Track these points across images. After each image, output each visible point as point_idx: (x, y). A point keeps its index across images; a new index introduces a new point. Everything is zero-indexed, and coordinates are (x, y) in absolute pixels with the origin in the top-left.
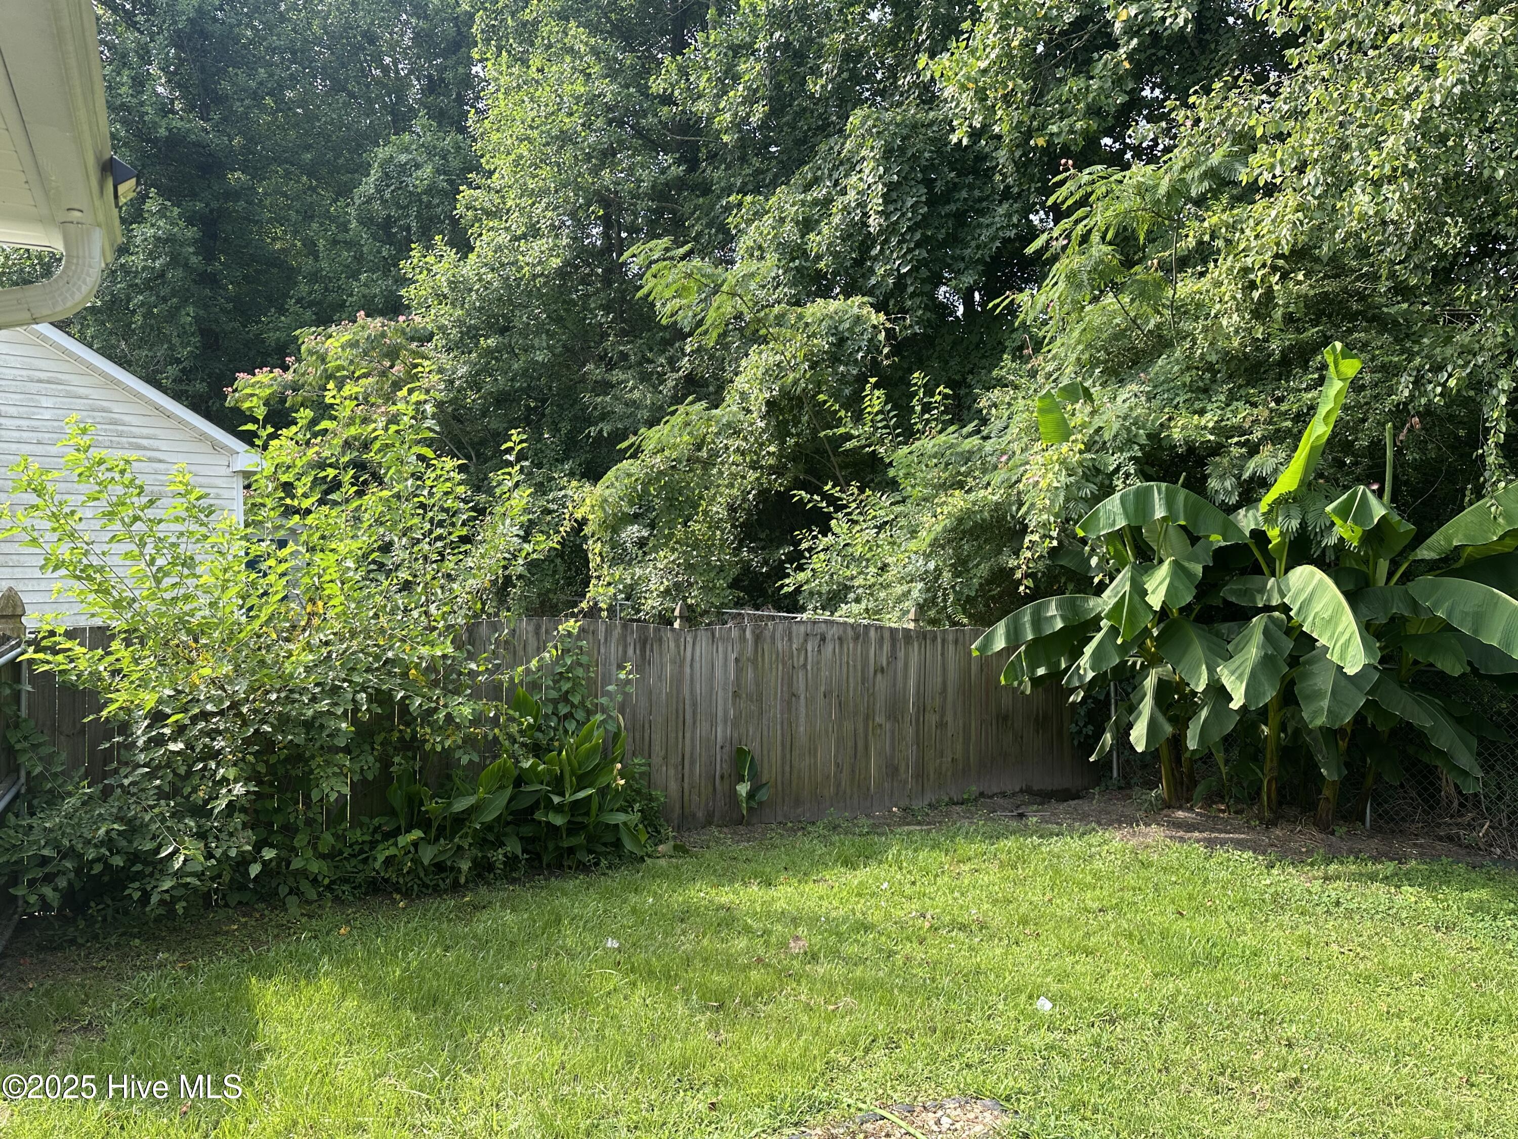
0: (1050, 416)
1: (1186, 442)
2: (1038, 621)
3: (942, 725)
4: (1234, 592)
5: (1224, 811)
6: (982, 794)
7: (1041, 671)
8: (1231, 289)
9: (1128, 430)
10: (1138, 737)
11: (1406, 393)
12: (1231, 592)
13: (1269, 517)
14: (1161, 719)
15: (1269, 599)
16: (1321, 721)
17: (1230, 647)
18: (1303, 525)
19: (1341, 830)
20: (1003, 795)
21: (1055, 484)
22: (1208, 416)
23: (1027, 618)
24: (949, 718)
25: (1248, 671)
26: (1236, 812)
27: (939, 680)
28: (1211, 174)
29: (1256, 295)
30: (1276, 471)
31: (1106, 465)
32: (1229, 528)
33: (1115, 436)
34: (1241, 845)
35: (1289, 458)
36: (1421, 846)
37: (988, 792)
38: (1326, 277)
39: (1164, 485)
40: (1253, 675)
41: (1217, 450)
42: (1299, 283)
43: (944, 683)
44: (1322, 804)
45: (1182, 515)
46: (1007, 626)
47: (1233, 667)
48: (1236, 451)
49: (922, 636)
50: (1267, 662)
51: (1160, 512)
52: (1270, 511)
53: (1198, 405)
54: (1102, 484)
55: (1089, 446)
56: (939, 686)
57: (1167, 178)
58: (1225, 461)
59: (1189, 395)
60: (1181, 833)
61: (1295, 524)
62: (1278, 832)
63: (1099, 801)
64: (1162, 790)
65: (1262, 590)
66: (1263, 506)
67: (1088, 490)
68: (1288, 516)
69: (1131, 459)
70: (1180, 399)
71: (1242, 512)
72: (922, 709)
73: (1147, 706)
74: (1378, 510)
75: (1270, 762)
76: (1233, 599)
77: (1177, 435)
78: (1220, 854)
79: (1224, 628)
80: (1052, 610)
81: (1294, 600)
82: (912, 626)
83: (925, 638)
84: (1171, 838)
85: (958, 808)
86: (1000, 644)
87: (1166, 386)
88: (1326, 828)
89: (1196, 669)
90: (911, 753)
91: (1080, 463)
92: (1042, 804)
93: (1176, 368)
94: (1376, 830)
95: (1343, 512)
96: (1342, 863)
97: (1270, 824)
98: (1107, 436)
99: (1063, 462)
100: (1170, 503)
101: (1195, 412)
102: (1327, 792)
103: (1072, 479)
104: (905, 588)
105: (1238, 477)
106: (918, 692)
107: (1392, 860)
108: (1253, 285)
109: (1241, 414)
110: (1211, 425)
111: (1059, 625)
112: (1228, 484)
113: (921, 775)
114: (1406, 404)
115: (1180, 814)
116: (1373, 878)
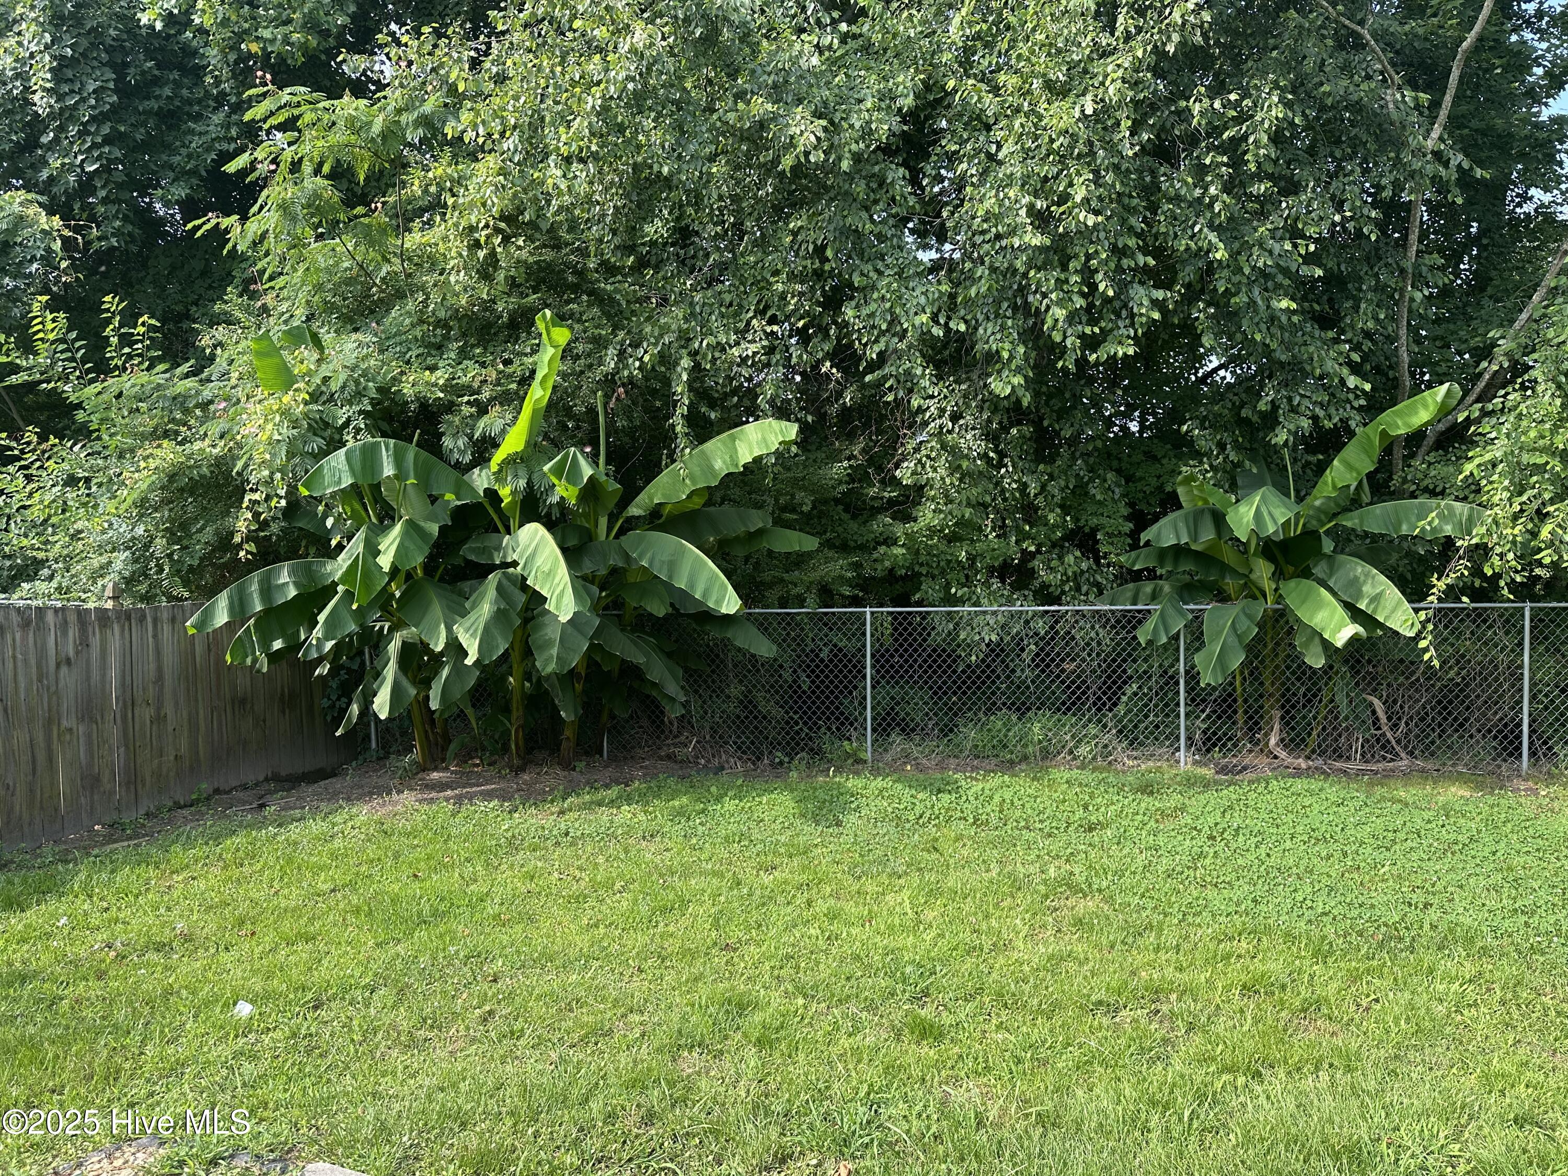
0: (269, 361)
1: (418, 399)
2: (267, 590)
3: (159, 719)
4: (473, 550)
5: (477, 765)
6: (217, 791)
7: (278, 645)
8: (456, 248)
9: (357, 382)
10: (382, 705)
11: (612, 365)
12: (469, 551)
13: (499, 477)
14: (405, 683)
15: (505, 556)
16: (551, 668)
17: (467, 605)
18: (530, 483)
19: (581, 765)
20: (244, 787)
21: (276, 437)
22: (439, 373)
23: (254, 587)
24: (169, 709)
25: (481, 627)
26: (490, 765)
27: (152, 666)
28: (425, 121)
29: (481, 254)
30: (503, 432)
31: (335, 418)
32: (461, 488)
33: (343, 387)
34: (488, 796)
35: (516, 418)
36: (646, 767)
37: (224, 786)
38: (544, 246)
39: (392, 442)
40: (486, 630)
41: (450, 407)
42: (519, 248)
43: (160, 669)
44: (564, 745)
45: (412, 474)
46: (230, 598)
47: (468, 624)
48: (467, 410)
49: (125, 616)
50: (500, 616)
51: (388, 470)
52: (500, 471)
53: (430, 361)
54: (332, 438)
55: (315, 397)
56: (152, 675)
57: (381, 118)
58: (457, 420)
59: (421, 350)
60: (434, 795)
61: (522, 483)
62: (526, 777)
63: (353, 776)
64: (416, 754)
65: (498, 548)
66: (494, 465)
67: (316, 444)
68: (516, 476)
69: (361, 412)
70: (413, 353)
71: (476, 471)
72: (129, 703)
73: (390, 671)
74: (587, 471)
75: (517, 712)
76: (473, 557)
77: (408, 390)
78: (467, 808)
79: (466, 586)
80: (284, 577)
81: (521, 557)
82: (110, 605)
83: (129, 618)
84: (420, 801)
85: (185, 812)
86: (221, 617)
87: (398, 339)
88: (568, 766)
89: (435, 629)
90: (118, 758)
91: (306, 415)
92: (288, 790)
93: (407, 321)
94: (613, 759)
95: (558, 471)
96: (578, 795)
97: (518, 770)
98: (334, 386)
99: (285, 413)
100: (399, 461)
101: (428, 368)
102: (568, 733)
103: (295, 432)
104: (104, 559)
105: (470, 437)
106: (123, 684)
107: (618, 784)
108: (477, 245)
109: (470, 373)
110: (441, 382)
111: (292, 592)
112: (460, 443)
113: (132, 780)
114: (613, 375)
115: (435, 775)
116: (600, 804)
